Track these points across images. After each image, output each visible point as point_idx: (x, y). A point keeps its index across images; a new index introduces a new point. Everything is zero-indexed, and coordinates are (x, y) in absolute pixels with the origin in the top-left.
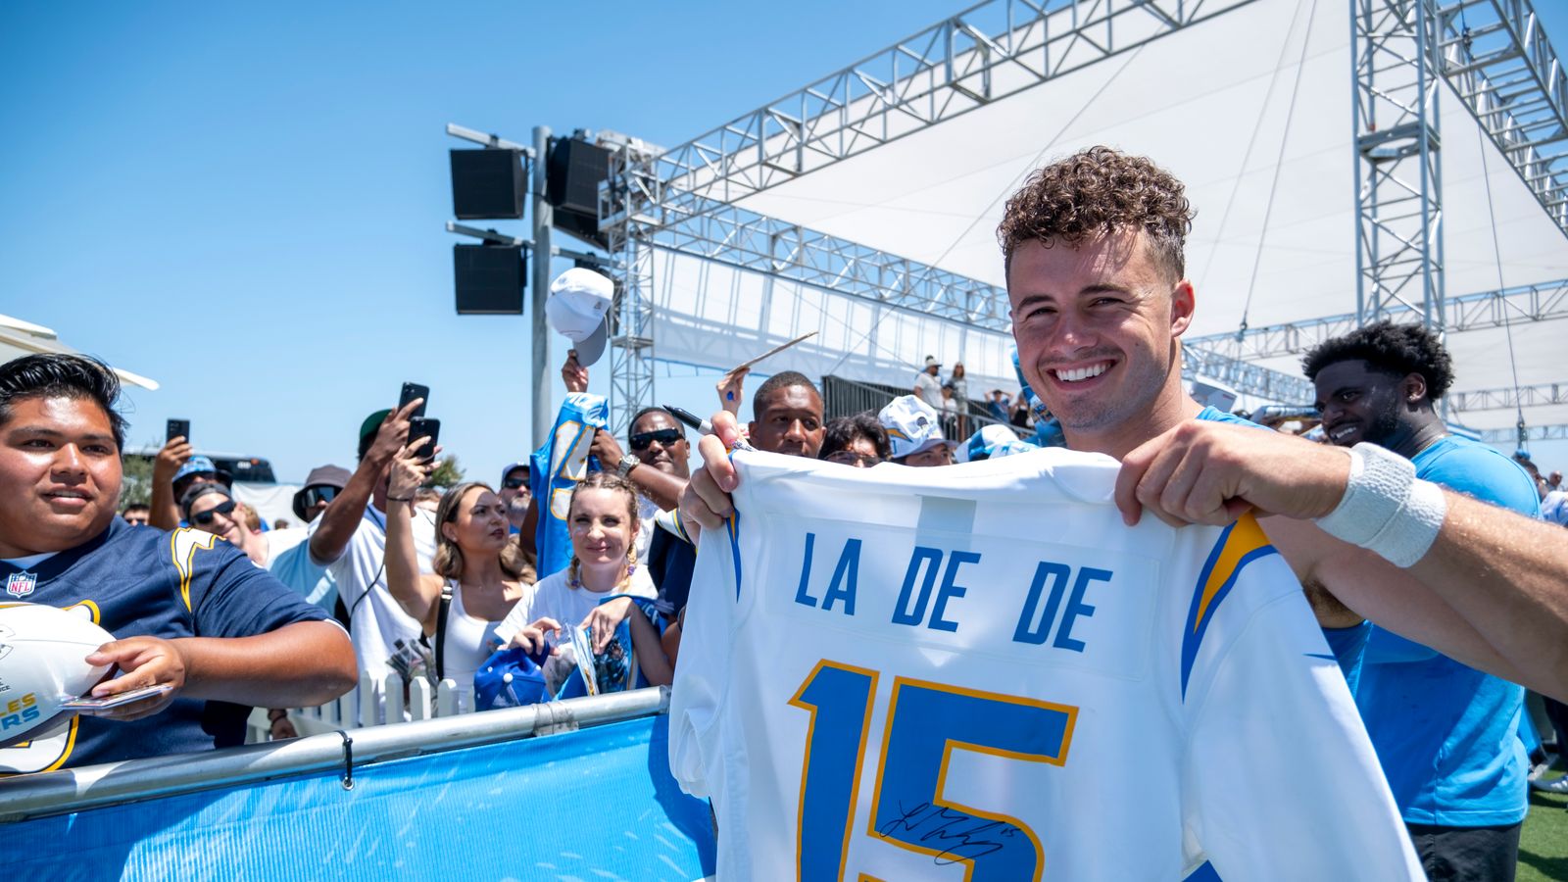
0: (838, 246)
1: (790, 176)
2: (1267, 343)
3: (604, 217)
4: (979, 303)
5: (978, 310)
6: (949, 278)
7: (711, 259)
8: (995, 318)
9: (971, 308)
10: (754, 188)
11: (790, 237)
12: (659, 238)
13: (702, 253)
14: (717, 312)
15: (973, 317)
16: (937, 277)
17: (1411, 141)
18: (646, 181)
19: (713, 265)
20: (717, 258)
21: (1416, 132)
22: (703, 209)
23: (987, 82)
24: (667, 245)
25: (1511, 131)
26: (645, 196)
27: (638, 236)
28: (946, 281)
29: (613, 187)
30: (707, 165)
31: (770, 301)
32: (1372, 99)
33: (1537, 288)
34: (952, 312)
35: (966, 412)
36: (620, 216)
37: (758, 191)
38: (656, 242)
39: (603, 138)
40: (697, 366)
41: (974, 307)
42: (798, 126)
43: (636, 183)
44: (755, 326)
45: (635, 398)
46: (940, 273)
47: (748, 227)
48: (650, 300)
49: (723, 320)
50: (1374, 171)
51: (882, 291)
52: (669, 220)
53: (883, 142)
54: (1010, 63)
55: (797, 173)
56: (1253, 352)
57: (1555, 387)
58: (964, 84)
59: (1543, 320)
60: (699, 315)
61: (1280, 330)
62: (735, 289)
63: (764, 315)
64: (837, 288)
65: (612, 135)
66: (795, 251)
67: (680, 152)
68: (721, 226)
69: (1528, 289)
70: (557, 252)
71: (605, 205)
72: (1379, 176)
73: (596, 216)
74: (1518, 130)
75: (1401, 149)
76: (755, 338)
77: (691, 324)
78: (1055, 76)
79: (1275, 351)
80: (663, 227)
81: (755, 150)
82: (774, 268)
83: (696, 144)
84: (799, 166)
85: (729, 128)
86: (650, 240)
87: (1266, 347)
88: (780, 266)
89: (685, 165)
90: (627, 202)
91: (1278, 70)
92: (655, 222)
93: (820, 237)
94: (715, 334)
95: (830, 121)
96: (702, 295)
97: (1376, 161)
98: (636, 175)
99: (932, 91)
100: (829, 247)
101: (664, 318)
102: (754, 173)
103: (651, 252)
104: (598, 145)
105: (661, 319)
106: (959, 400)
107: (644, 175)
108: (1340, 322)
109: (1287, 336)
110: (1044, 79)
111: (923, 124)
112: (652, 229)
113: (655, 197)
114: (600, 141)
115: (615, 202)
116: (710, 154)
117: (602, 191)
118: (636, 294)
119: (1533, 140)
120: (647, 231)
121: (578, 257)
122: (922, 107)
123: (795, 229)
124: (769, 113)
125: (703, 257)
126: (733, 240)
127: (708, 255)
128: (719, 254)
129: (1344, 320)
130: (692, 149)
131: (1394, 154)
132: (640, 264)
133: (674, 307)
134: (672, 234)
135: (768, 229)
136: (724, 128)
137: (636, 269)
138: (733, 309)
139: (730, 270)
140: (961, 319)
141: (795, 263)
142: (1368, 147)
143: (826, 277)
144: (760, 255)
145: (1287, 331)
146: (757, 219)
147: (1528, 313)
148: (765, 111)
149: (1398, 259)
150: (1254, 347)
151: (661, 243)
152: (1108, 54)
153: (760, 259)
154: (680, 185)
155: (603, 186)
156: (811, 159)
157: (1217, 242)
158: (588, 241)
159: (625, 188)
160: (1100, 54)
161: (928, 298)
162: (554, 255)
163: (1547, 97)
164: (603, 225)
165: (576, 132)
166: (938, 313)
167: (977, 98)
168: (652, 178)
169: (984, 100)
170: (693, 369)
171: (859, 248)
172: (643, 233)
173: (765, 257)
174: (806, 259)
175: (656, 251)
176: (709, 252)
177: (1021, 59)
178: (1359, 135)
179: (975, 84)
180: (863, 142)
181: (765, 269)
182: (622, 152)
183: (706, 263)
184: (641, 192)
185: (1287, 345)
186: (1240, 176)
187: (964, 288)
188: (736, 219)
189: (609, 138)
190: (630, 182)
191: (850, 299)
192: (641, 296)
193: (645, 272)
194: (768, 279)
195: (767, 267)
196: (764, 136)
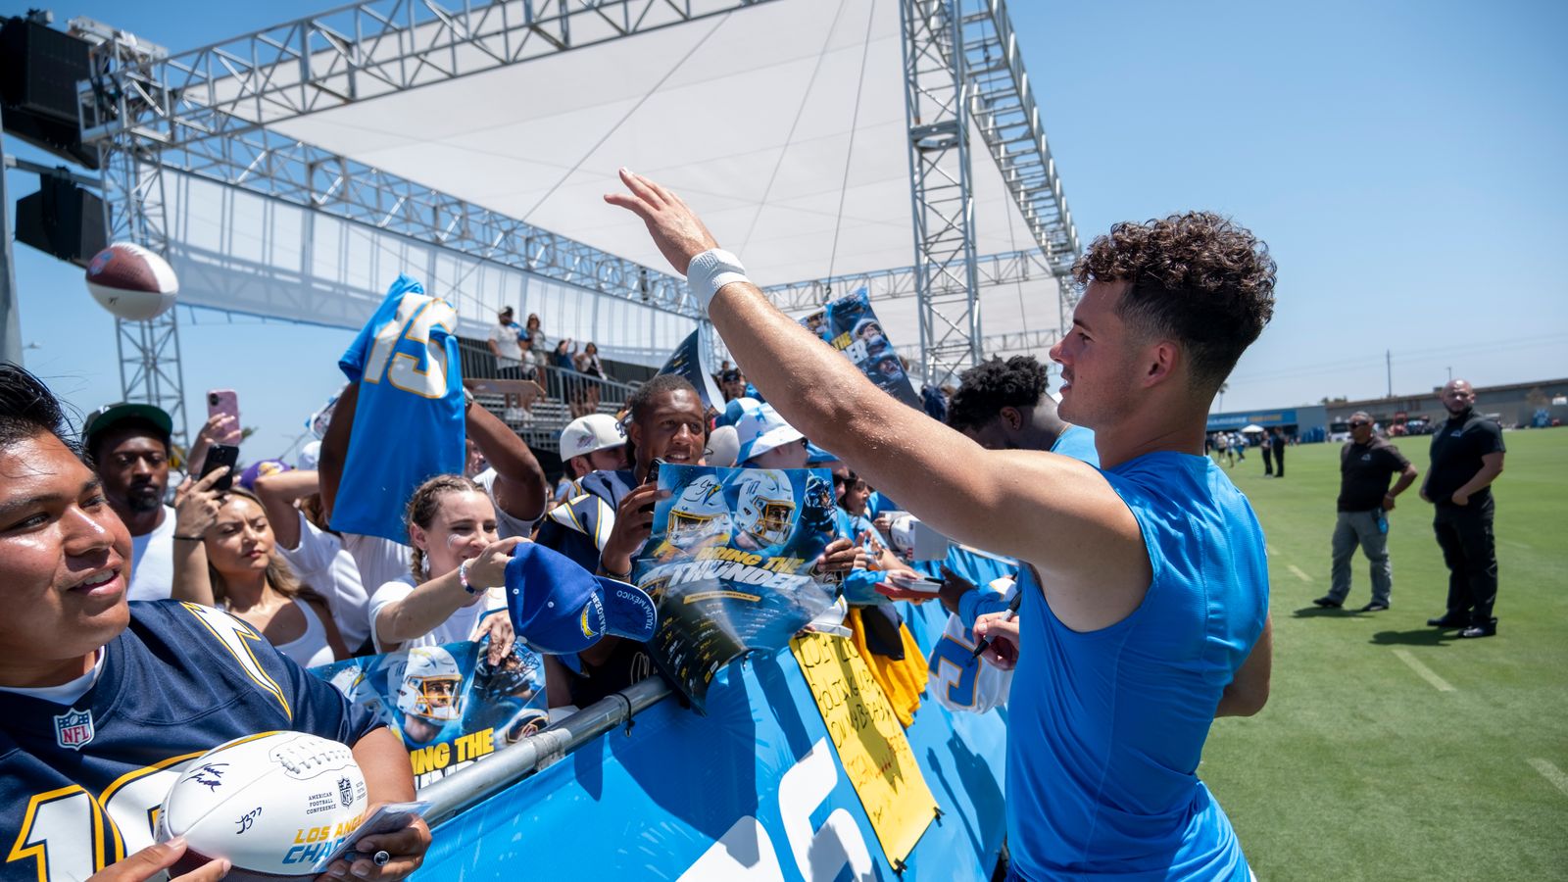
0: (387, 182)
1: (339, 101)
2: (798, 298)
3: (88, 127)
4: (540, 248)
5: (538, 257)
6: (509, 222)
7: (235, 187)
8: (557, 266)
9: (531, 254)
10: (296, 110)
11: (331, 167)
12: (168, 157)
13: (222, 179)
14: (247, 248)
15: (534, 264)
16: (497, 221)
17: (949, 136)
18: (146, 86)
19: (238, 195)
20: (243, 185)
21: (954, 129)
22: (227, 128)
23: (565, 28)
24: (177, 166)
25: (993, 129)
26: (146, 104)
27: (138, 153)
28: (506, 226)
29: (98, 89)
30: (232, 75)
31: (311, 239)
32: (917, 94)
33: (999, 257)
34: (512, 259)
35: (544, 362)
36: (112, 126)
37: (301, 114)
38: (164, 162)
39: (80, 26)
40: (229, 312)
41: (535, 253)
42: (348, 46)
43: (132, 87)
44: (296, 267)
45: (153, 351)
46: (499, 218)
47: (279, 152)
48: (162, 230)
49: (257, 258)
50: (921, 158)
51: (438, 234)
52: (180, 137)
53: (452, 76)
54: (593, 14)
55: (351, 99)
56: (787, 305)
57: (1004, 337)
58: (544, 27)
59: (1003, 283)
60: (226, 252)
61: (809, 285)
62: (268, 225)
63: (306, 254)
64: (389, 228)
65: (92, 25)
66: (339, 181)
67: (195, 56)
68: (249, 150)
69: (992, 258)
70: (14, 163)
71: (89, 112)
72: (926, 166)
73: (77, 124)
74: (997, 130)
75: (941, 142)
76: (297, 280)
77: (216, 263)
78: (635, 32)
79: (805, 305)
80: (172, 144)
81: (295, 66)
82: (313, 201)
83: (216, 50)
84: (352, 90)
85: (261, 36)
86: (156, 159)
87: (797, 301)
88: (321, 200)
89: (204, 75)
90: (122, 110)
91: (823, 53)
92: (162, 136)
93: (367, 170)
94: (247, 275)
95: (389, 47)
96: (227, 228)
97: (923, 150)
98: (131, 79)
99: (506, 31)
100: (378, 181)
101: (180, 253)
102: (295, 94)
103: (159, 173)
104: (73, 35)
105: (177, 255)
106: (535, 352)
107: (143, 79)
108: (856, 279)
109: (815, 290)
110: (624, 34)
111: (496, 62)
112: (157, 146)
113: (162, 108)
114: (75, 29)
115: (102, 107)
116: (236, 65)
117: (82, 93)
118: (140, 223)
119: (1005, 140)
120: (151, 147)
121: (45, 172)
122: (496, 45)
123: (338, 159)
124: (313, 27)
125: (225, 184)
126: (264, 165)
127: (231, 182)
128: (244, 181)
129: (859, 278)
130: (211, 56)
131: (936, 146)
132: (144, 189)
133: (192, 241)
134: (183, 153)
135: (306, 157)
136: (254, 36)
137: (138, 193)
138: (268, 247)
139: (259, 202)
140: (521, 266)
141: (341, 197)
142: (918, 139)
143: (375, 215)
144: (296, 185)
145: (815, 287)
146: (291, 143)
147: (993, 277)
148: (307, 24)
149: (943, 237)
150: (787, 299)
151: (169, 164)
152: (687, 19)
153: (298, 191)
154: (192, 96)
155: (84, 87)
156: (365, 84)
157: (763, 203)
158: (58, 152)
159: (119, 93)
160: (679, 18)
161: (488, 241)
162: (8, 167)
163: (1022, 105)
164: (87, 135)
165: (31, 13)
166: (498, 259)
167: (557, 44)
168: (152, 83)
169: (563, 47)
170: (224, 315)
171: (412, 186)
172: (147, 149)
173: (304, 188)
174: (352, 195)
175: (166, 174)
176: (232, 178)
177: (604, 10)
178: (912, 127)
179: (553, 29)
180: (427, 74)
181: (302, 203)
182: (108, 46)
183: (228, 191)
184: (140, 99)
185: (815, 299)
186: (787, 145)
187: (522, 233)
188: (265, 142)
189: (87, 27)
190: (124, 86)
191: (403, 241)
192: (149, 226)
193: (154, 195)
194: (308, 213)
195: (305, 200)
196: (310, 50)
